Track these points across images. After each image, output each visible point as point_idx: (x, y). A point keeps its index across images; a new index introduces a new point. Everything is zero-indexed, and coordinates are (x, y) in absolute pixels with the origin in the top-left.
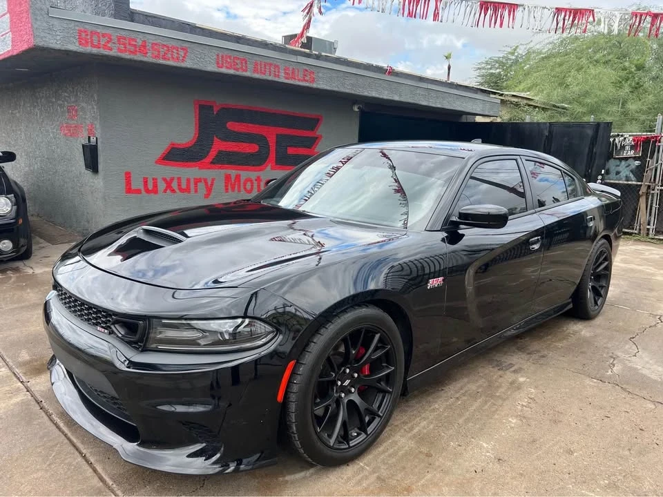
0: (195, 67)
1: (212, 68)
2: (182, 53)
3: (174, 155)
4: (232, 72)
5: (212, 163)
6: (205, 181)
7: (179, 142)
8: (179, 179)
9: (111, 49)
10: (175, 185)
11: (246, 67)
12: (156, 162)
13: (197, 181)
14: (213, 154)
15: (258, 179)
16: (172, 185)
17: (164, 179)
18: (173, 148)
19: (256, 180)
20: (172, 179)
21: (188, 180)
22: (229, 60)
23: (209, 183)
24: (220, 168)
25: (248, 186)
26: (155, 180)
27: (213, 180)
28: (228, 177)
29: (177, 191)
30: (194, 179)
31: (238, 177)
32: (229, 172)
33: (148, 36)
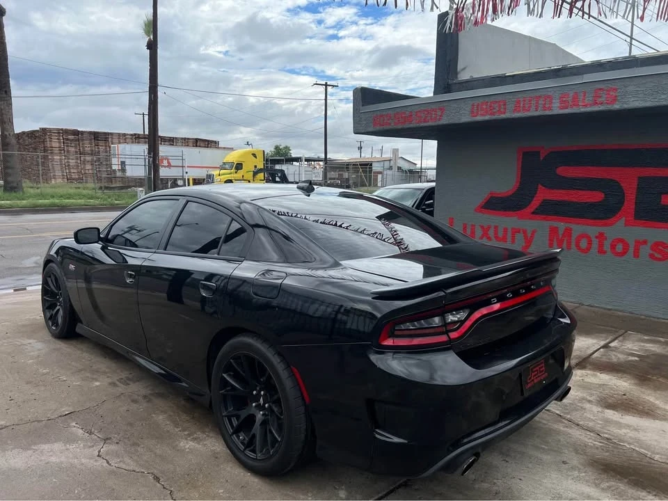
0: (451, 121)
1: (466, 118)
2: (439, 113)
3: (494, 204)
4: (487, 118)
5: (533, 213)
6: (525, 232)
7: (498, 191)
8: (496, 227)
9: (390, 124)
10: (491, 233)
11: (505, 109)
12: (476, 210)
13: (515, 231)
14: (535, 203)
15: (601, 237)
16: (489, 233)
17: (482, 227)
18: (491, 197)
19: (597, 237)
20: (489, 227)
21: (505, 230)
22: (484, 107)
23: (529, 235)
24: (544, 219)
25: (584, 244)
26: (473, 226)
27: (534, 232)
28: (554, 231)
29: (493, 238)
30: (512, 229)
31: (568, 232)
32: (555, 224)
33: (413, 108)
